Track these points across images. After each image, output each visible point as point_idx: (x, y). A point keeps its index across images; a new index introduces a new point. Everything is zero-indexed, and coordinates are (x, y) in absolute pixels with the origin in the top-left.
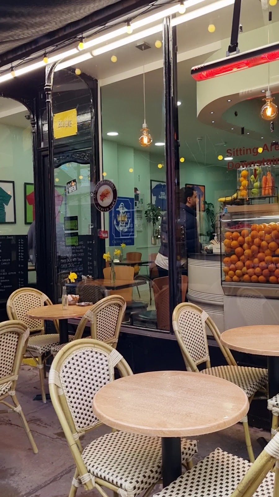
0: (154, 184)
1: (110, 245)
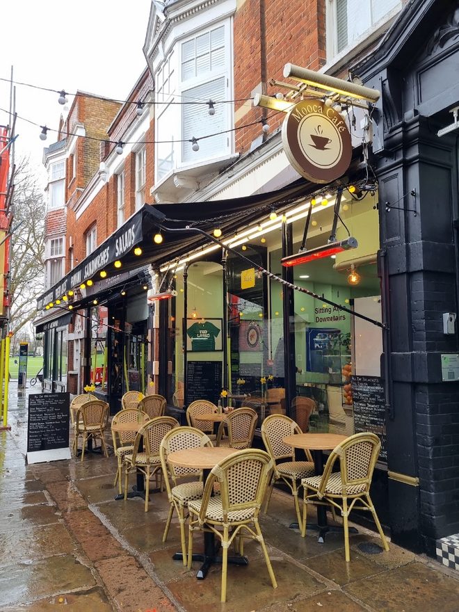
1: (307, 370)
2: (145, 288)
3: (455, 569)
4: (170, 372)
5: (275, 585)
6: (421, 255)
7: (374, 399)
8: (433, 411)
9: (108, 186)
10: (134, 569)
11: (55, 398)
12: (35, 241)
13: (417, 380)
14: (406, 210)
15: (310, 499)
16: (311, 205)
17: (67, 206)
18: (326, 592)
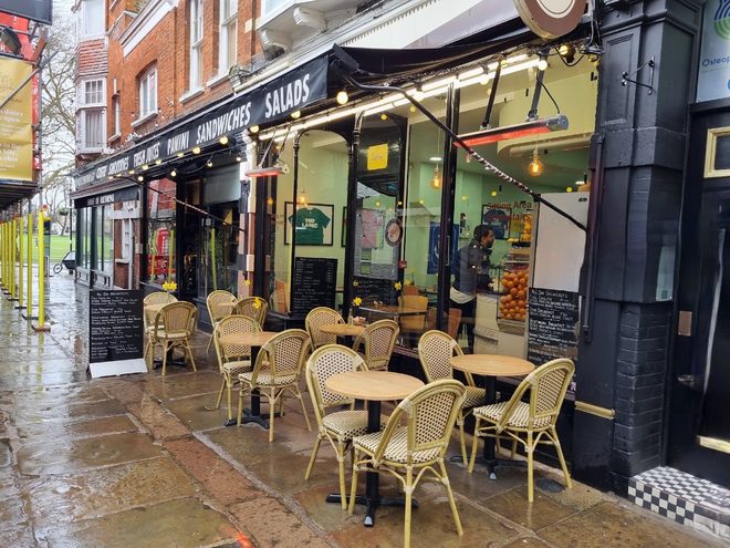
0: (486, 211)
1: (429, 272)
2: (239, 159)
3: (650, 508)
4: (268, 269)
5: (461, 533)
6: (653, 145)
7: (558, 317)
8: (642, 335)
9: (176, 13)
10: (281, 514)
11: (125, 297)
12: (52, 80)
13: (628, 299)
14: (639, 84)
15: (483, 431)
16: (500, 66)
17: (109, 36)
18: (520, 540)
